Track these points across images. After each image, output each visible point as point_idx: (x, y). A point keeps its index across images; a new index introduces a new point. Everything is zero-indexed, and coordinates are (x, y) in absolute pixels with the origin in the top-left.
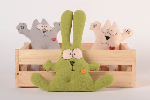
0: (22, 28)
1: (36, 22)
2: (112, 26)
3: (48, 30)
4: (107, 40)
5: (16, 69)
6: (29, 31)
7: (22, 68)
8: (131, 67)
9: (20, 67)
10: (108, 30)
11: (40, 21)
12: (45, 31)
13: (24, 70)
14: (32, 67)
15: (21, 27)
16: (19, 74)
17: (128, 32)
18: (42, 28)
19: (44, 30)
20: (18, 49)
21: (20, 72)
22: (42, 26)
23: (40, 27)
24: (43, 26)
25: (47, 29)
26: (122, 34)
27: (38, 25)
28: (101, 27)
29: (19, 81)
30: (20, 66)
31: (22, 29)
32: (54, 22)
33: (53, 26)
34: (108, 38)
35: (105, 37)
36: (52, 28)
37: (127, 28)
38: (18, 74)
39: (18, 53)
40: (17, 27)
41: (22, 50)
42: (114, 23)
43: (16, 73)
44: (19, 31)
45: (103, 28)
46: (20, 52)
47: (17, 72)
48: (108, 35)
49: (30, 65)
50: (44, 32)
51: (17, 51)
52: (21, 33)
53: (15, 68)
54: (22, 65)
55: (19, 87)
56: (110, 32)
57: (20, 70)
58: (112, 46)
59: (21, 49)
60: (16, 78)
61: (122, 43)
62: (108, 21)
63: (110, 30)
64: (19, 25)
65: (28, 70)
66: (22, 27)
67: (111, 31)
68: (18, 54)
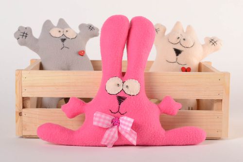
0: (24, 35)
1: (47, 25)
2: (185, 31)
3: (71, 38)
4: (177, 55)
5: (16, 105)
6: (37, 40)
7: (28, 103)
8: (220, 103)
9: (25, 103)
10: (179, 38)
11: (55, 23)
12: (65, 39)
13: (31, 107)
14: (45, 102)
15: (22, 34)
16: (23, 114)
17: (213, 42)
18: (59, 35)
19: (64, 37)
20: (22, 70)
21: (24, 110)
22: (60, 31)
23: (55, 33)
24: (62, 30)
25: (67, 35)
26: (203, 45)
27: (51, 29)
28: (167, 33)
29: (23, 127)
30: (24, 100)
31: (24, 37)
32: (79, 25)
33: (78, 31)
34: (178, 52)
35: (173, 50)
36: (77, 34)
37: (211, 36)
38: (20, 114)
39: (21, 77)
40: (15, 34)
41: (28, 72)
42: (189, 27)
43: (16, 112)
44: (18, 42)
45: (169, 35)
46: (25, 74)
47: (18, 111)
48: (179, 47)
49: (42, 98)
50: (63, 40)
51: (19, 72)
52: (22, 44)
53: (15, 103)
54: (28, 98)
55: (22, 137)
56: (182, 42)
57: (24, 107)
58: (186, 67)
59: (26, 70)
60: (16, 122)
61: (203, 61)
62: (178, 23)
63: (181, 38)
64: (19, 30)
65: (37, 107)
66: (24, 33)
67: (184, 39)
68: (21, 79)
